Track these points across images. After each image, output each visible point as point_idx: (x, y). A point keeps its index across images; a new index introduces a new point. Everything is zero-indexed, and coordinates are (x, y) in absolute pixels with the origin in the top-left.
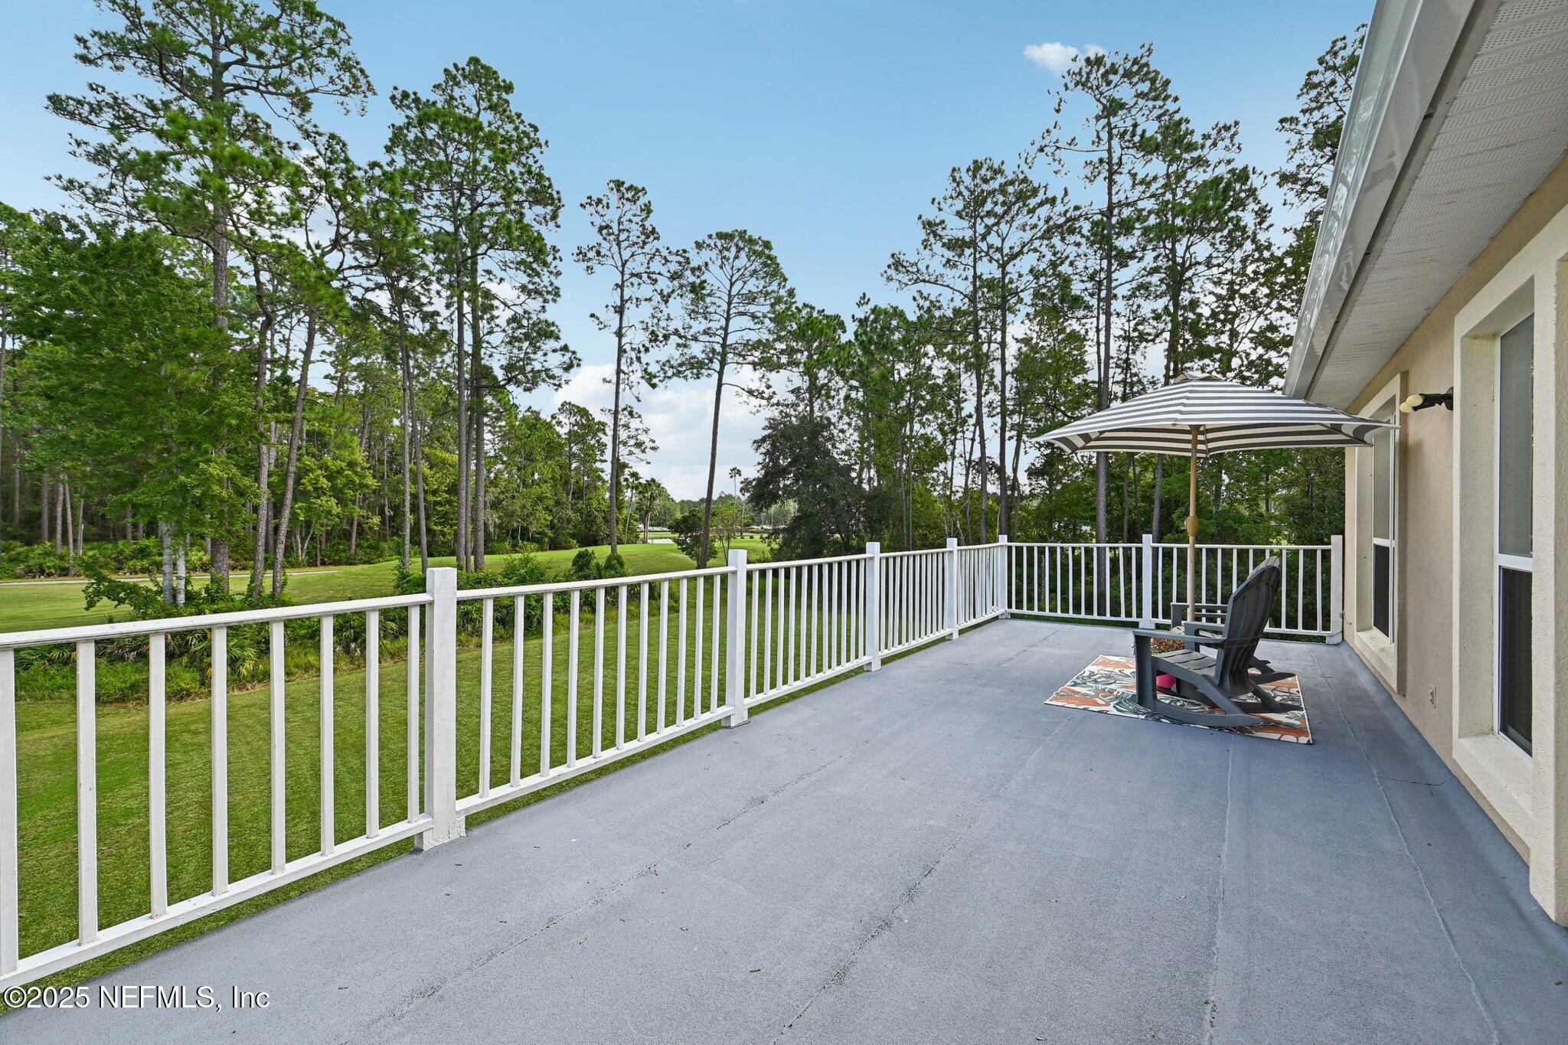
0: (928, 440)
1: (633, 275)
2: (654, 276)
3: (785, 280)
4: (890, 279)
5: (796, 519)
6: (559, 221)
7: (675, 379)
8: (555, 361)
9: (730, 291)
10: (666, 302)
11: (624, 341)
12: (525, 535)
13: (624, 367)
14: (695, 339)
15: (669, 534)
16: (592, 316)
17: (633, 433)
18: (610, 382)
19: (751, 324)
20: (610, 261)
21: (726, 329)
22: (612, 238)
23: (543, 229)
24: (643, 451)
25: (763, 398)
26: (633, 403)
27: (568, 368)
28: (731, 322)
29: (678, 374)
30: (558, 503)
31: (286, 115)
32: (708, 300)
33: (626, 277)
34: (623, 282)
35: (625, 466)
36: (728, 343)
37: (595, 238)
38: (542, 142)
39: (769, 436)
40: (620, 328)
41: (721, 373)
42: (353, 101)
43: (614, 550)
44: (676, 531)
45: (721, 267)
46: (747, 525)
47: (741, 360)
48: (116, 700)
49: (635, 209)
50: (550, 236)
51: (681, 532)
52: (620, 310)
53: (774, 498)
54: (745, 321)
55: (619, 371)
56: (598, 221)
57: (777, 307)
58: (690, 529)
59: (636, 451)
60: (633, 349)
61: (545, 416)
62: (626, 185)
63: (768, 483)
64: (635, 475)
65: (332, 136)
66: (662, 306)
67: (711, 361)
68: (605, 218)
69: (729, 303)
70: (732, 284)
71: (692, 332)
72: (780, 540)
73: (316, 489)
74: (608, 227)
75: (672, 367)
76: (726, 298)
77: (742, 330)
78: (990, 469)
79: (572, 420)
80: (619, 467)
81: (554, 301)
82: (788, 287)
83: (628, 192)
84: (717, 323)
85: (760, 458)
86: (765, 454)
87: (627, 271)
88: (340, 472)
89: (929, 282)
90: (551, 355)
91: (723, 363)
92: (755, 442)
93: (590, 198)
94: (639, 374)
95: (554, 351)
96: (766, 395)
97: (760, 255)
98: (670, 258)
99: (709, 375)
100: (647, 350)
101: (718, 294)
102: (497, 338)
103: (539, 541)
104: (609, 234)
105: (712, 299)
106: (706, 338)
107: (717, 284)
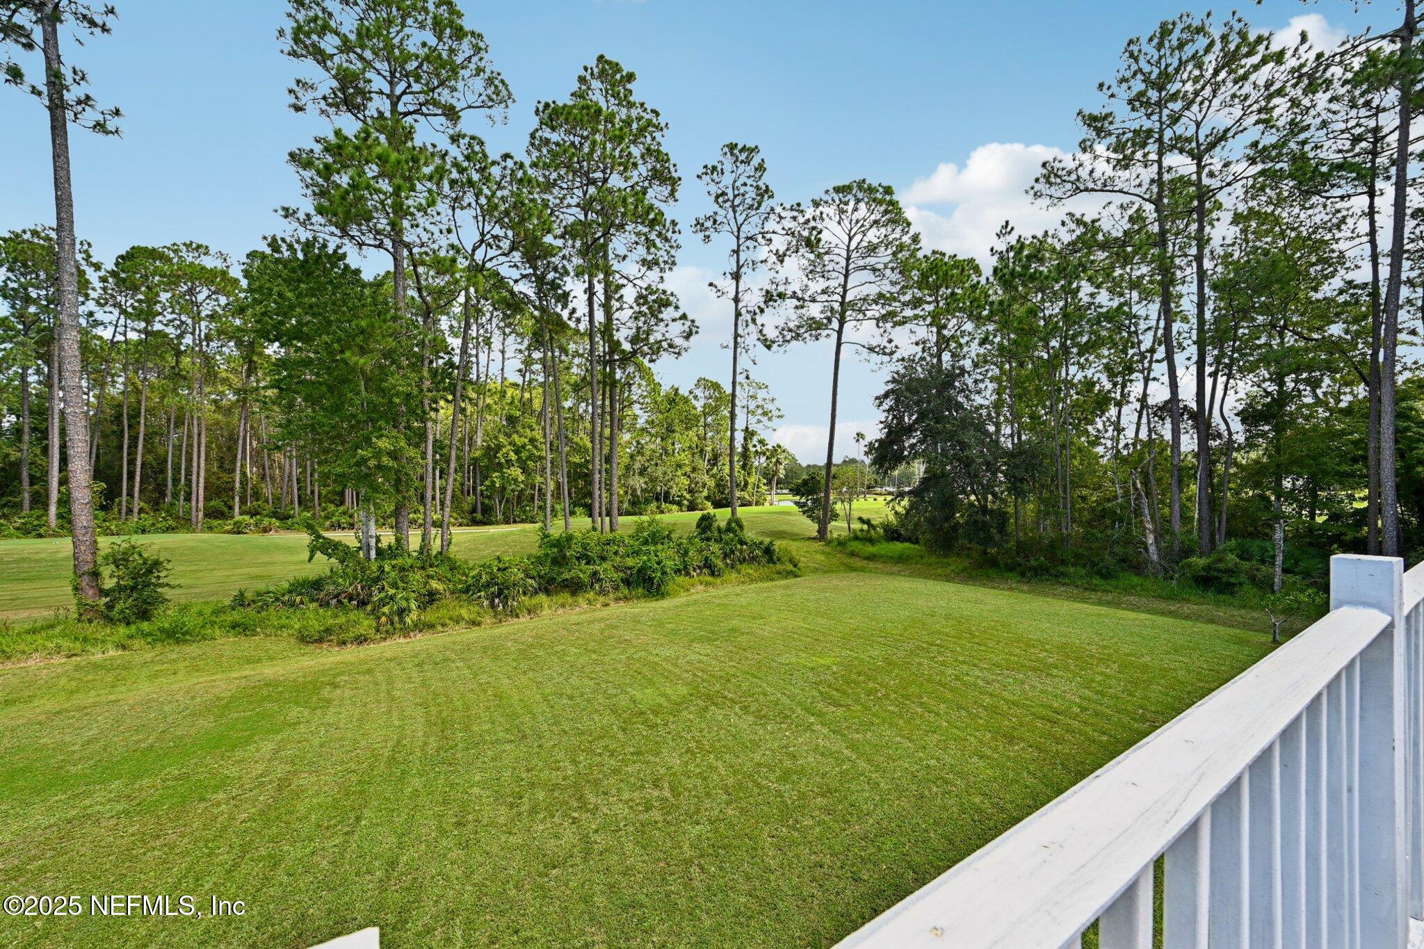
0: (1089, 384)
1: (748, 238)
2: (768, 236)
3: (909, 224)
4: (1037, 195)
5: (924, 481)
6: (677, 194)
7: (794, 342)
8: (675, 330)
9: (848, 246)
10: (782, 261)
11: (740, 305)
12: (667, 498)
13: (740, 331)
14: (814, 301)
15: (790, 497)
16: (711, 284)
17: (760, 402)
18: (727, 347)
19: (872, 278)
20: (727, 227)
21: (844, 286)
22: (729, 204)
23: (663, 207)
24: (770, 419)
25: (885, 354)
26: (750, 366)
27: (688, 336)
28: (850, 278)
29: (797, 337)
30: (694, 470)
31: (442, 129)
32: (826, 258)
33: (741, 241)
34: (739, 246)
35: (753, 434)
36: (847, 300)
37: (710, 207)
38: (663, 125)
39: (892, 391)
40: (737, 292)
41: (840, 332)
42: (498, 111)
43: (733, 513)
44: (797, 494)
45: (839, 223)
46: (869, 487)
47: (860, 316)
48: (316, 641)
49: (750, 170)
50: (670, 212)
51: (802, 495)
52: (736, 276)
53: (898, 458)
54: (867, 275)
55: (737, 336)
56: (714, 189)
57: (900, 256)
58: (809, 493)
59: (764, 419)
60: (748, 312)
61: (684, 391)
62: (740, 147)
63: (892, 443)
64: (761, 442)
65: (473, 138)
66: (778, 267)
67: (829, 320)
68: (721, 185)
69: (848, 259)
70: (850, 239)
71: (809, 293)
72: (905, 502)
73: (507, 461)
74: (723, 194)
75: (790, 330)
76: (844, 254)
77: (862, 285)
78: (1182, 414)
79: (707, 393)
80: (749, 434)
81: (670, 269)
82: (912, 233)
83: (740, 153)
84: (835, 282)
85: (883, 416)
86: (888, 411)
87: (742, 235)
88: (524, 447)
89: (1093, 190)
90: (671, 324)
91: (842, 323)
92: (877, 398)
93: (705, 167)
94: (755, 336)
95: (674, 320)
96: (887, 351)
97: (880, 202)
98: (783, 214)
99: (828, 335)
100: (762, 311)
101: (837, 251)
102: (625, 315)
103: (679, 504)
104: (725, 202)
105: (831, 257)
106: (825, 297)
107: (835, 241)
